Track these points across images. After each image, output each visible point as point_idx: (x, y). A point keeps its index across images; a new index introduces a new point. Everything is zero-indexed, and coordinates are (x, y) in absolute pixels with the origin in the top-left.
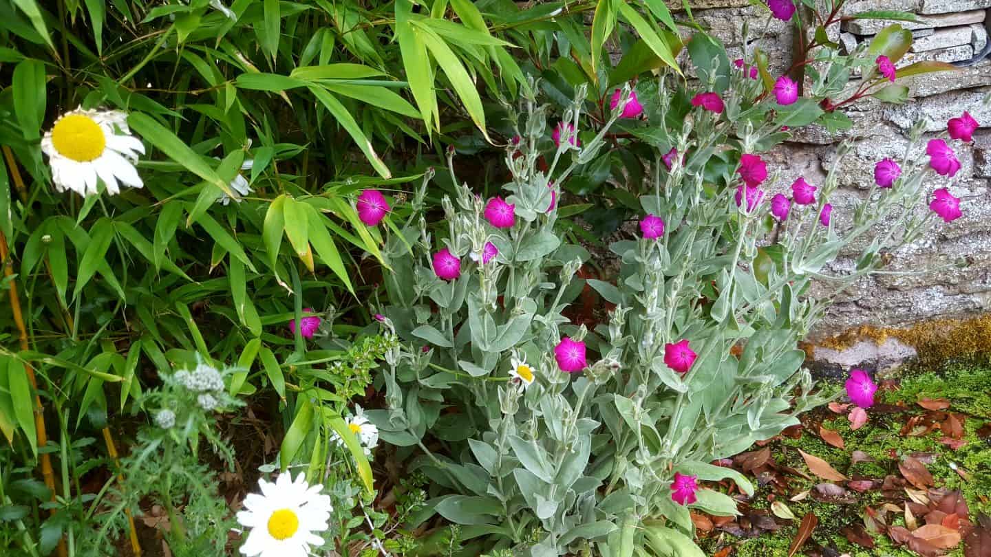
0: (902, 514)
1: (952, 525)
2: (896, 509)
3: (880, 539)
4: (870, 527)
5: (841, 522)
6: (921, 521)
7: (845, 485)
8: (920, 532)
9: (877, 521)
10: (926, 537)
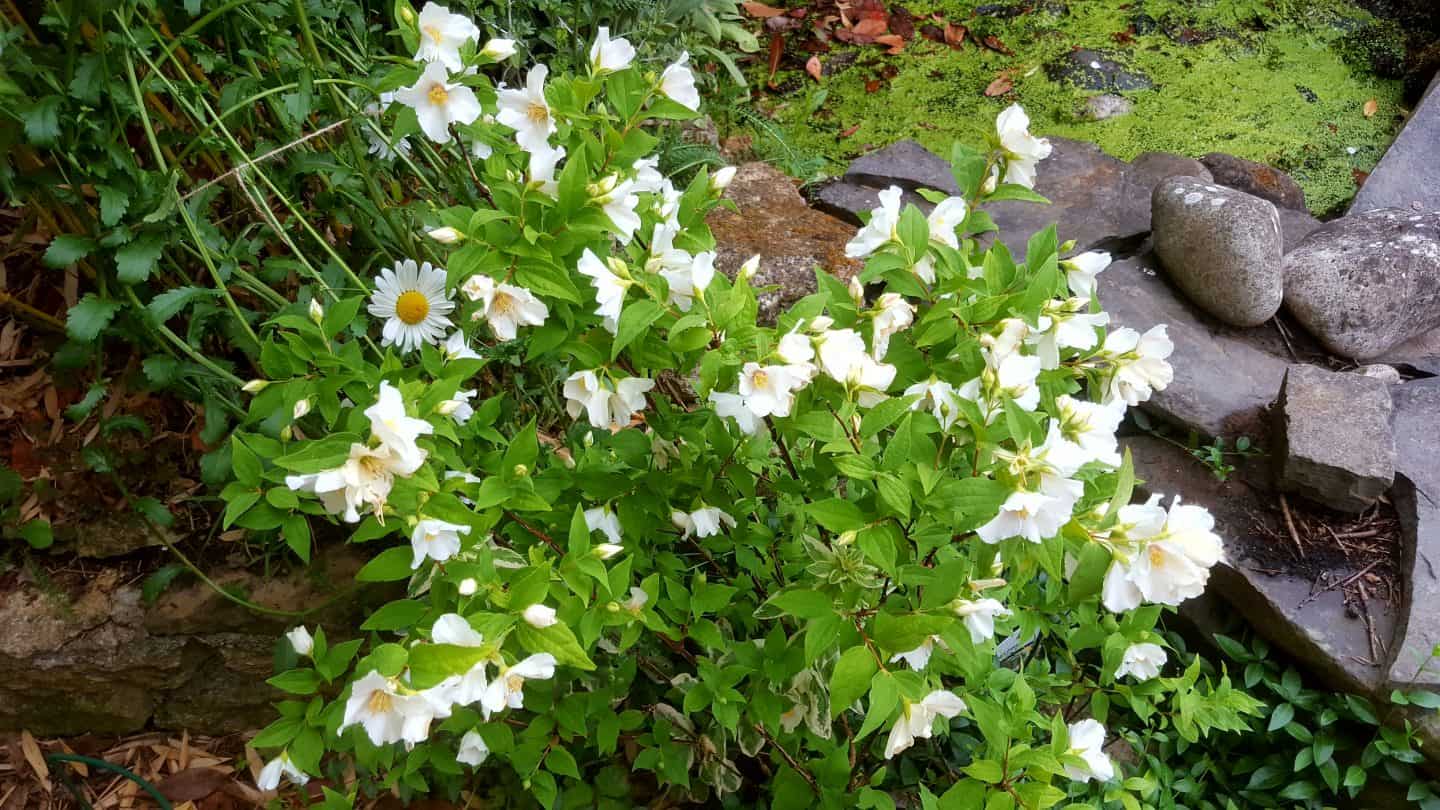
0: (840, 22)
1: (878, 18)
2: (834, 18)
3: (830, 43)
4: (821, 36)
5: (798, 41)
6: (855, 22)
7: (787, 15)
8: (857, 29)
9: (826, 29)
10: (864, 31)
